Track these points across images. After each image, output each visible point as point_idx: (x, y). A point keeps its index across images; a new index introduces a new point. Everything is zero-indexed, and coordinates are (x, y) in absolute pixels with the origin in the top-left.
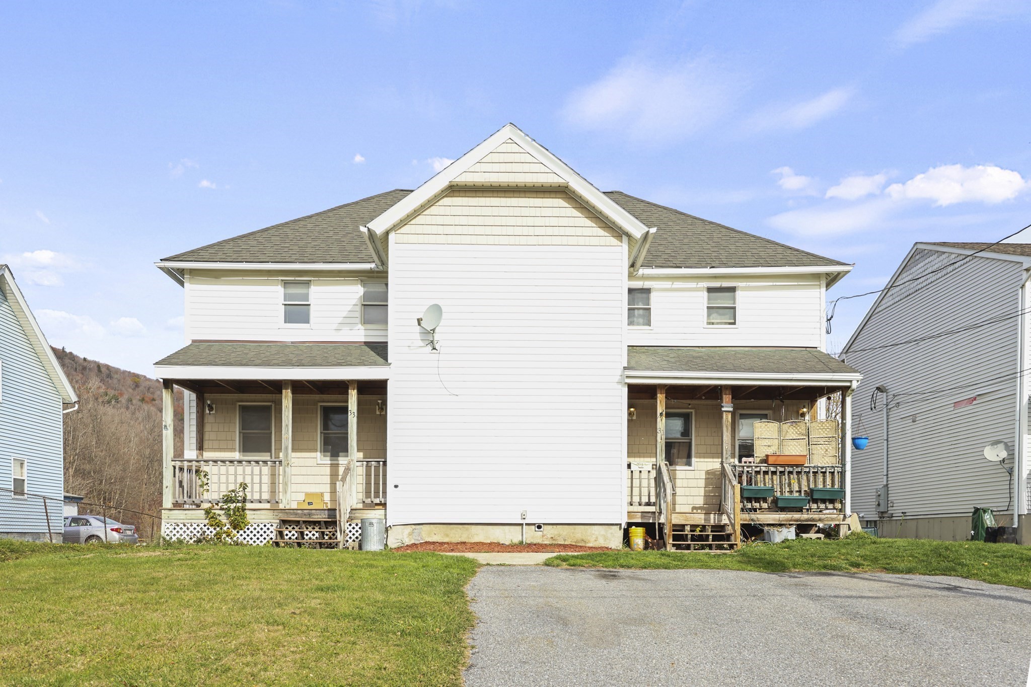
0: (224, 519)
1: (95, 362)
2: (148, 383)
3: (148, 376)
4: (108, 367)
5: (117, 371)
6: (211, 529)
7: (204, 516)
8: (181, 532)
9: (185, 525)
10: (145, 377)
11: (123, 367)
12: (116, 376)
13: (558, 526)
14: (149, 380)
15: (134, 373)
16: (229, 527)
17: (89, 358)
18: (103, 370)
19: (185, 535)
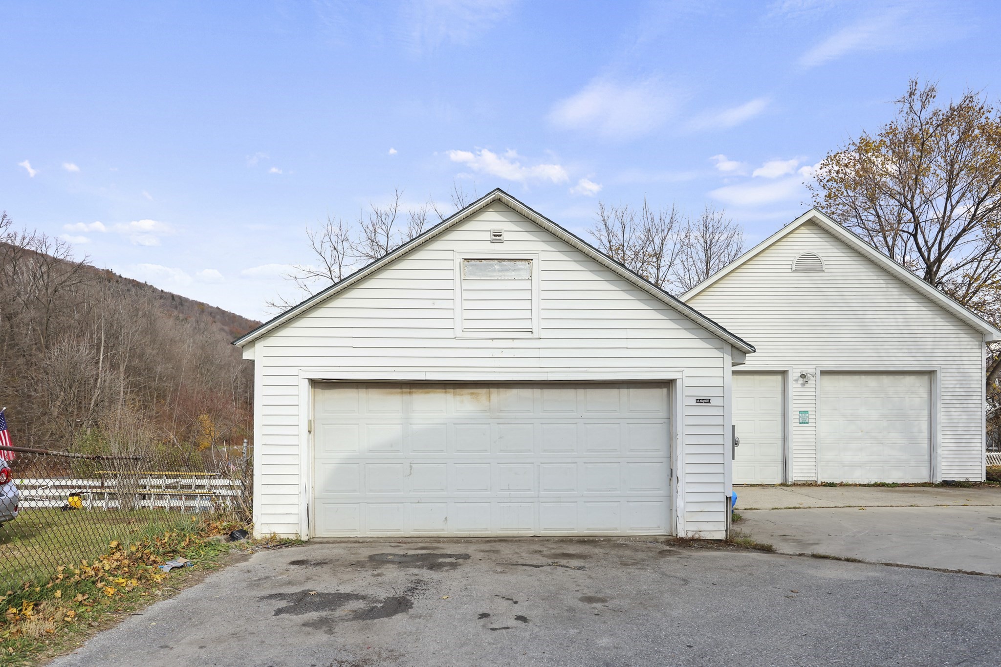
1: (170, 293)
2: (210, 309)
3: (210, 305)
4: (180, 297)
5: (187, 300)
10: (208, 305)
11: (191, 297)
12: (186, 304)
14: (212, 307)
15: (200, 302)
17: (165, 290)
18: (176, 299)
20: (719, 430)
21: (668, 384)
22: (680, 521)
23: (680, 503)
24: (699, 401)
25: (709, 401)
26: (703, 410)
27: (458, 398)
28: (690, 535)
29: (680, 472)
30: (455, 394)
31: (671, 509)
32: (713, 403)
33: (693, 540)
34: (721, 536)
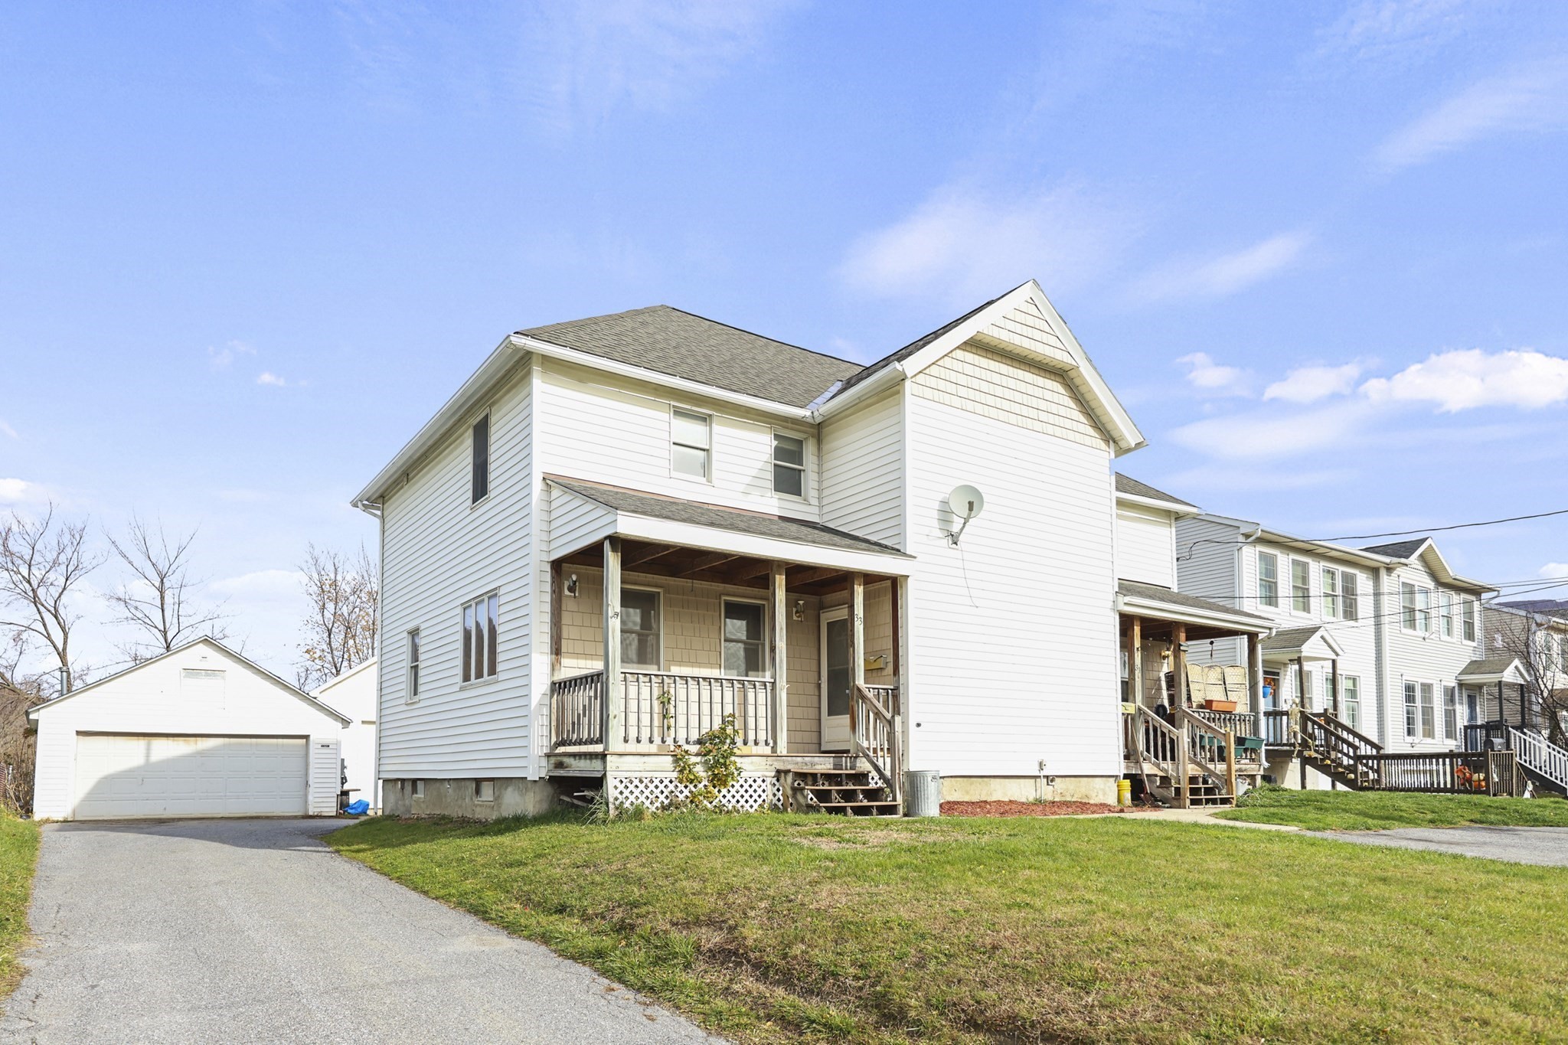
0: (700, 771)
6: (681, 787)
7: (671, 767)
8: (637, 792)
9: (641, 781)
13: (1067, 779)
16: (707, 784)
19: (642, 798)
20: (334, 761)
21: (307, 737)
22: (310, 806)
23: (310, 798)
24: (322, 746)
25: (328, 746)
26: (325, 750)
27: (175, 742)
28: (316, 814)
29: (310, 783)
30: (174, 740)
31: (306, 802)
32: (330, 747)
33: (317, 816)
34: (334, 814)
